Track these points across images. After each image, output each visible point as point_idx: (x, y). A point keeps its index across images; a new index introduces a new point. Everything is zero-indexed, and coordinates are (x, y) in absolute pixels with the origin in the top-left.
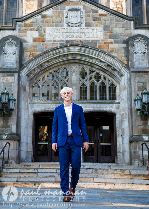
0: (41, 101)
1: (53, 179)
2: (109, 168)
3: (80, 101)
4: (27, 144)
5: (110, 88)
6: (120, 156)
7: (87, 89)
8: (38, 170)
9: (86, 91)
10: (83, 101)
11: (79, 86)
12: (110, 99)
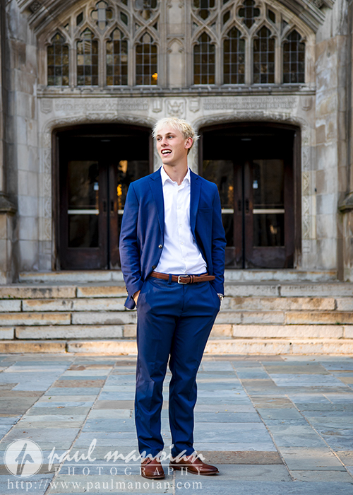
0: (76, 91)
1: (117, 331)
2: (277, 294)
3: (194, 91)
4: (37, 219)
5: (286, 46)
6: (309, 250)
7: (216, 51)
8: (72, 304)
9: (212, 57)
10: (202, 88)
11: (191, 40)
12: (285, 80)
